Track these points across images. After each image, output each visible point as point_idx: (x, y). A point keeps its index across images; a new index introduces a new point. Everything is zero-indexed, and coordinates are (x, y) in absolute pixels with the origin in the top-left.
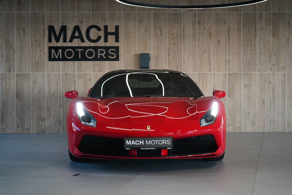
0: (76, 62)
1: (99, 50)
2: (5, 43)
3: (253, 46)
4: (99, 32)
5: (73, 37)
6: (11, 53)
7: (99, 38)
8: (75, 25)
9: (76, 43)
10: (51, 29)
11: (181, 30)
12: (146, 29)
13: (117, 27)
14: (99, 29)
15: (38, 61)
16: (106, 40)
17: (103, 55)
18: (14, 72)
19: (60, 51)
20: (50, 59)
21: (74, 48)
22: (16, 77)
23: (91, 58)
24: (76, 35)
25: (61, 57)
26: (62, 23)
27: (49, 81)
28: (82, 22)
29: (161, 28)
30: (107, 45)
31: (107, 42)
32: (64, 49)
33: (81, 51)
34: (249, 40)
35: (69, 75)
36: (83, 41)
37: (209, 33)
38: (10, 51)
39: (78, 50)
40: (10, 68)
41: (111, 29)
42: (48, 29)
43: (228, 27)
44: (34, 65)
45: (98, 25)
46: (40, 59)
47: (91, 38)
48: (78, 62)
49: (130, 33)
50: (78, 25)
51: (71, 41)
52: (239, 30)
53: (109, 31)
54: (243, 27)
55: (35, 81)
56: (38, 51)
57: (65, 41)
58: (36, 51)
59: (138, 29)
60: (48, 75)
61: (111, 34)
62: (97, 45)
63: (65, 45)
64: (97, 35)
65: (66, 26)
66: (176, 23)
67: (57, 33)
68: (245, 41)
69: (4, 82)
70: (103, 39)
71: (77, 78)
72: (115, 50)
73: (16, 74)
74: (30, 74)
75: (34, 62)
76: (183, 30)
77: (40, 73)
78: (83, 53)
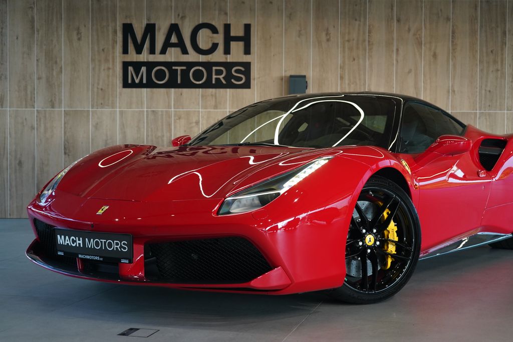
0: (173, 90)
1: (214, 68)
2: (44, 54)
3: (499, 63)
4: (215, 35)
5: (167, 45)
6: (55, 73)
7: (215, 46)
8: (170, 23)
9: (173, 55)
10: (128, 29)
11: (364, 33)
12: (300, 31)
13: (247, 28)
14: (214, 30)
15: (103, 88)
16: (227, 51)
17: (221, 77)
18: (60, 106)
19: (144, 69)
20: (126, 85)
21: (168, 65)
22: (65, 117)
23: (200, 82)
24: (173, 42)
25: (145, 81)
26: (148, 19)
27: (123, 125)
28: (183, 18)
29: (328, 29)
30: (230, 59)
31: (229, 54)
32: (150, 65)
33: (182, 70)
34: (492, 52)
35: (160, 113)
36: (185, 51)
37: (417, 39)
38: (53, 70)
39: (176, 68)
40: (53, 100)
41: (237, 31)
42: (122, 30)
43: (453, 26)
44: (95, 94)
45: (213, 23)
46: (108, 85)
47: (201, 47)
48: (177, 89)
49: (270, 38)
50: (177, 23)
51: (163, 52)
52: (473, 33)
53: (232, 34)
54: (481, 26)
55: (97, 124)
56: (104, 70)
57: (152, 51)
58: (99, 70)
59: (286, 30)
60: (121, 113)
61: (237, 39)
62: (211, 59)
63: (152, 58)
64: (212, 41)
65: (154, 25)
66: (356, 20)
67: (139, 37)
68: (485, 54)
69: (42, 125)
70: (221, 48)
71: (174, 120)
72: (243, 69)
73: (65, 111)
74: (88, 111)
75: (95, 90)
76: (370, 32)
77: (107, 110)
78: (185, 74)
